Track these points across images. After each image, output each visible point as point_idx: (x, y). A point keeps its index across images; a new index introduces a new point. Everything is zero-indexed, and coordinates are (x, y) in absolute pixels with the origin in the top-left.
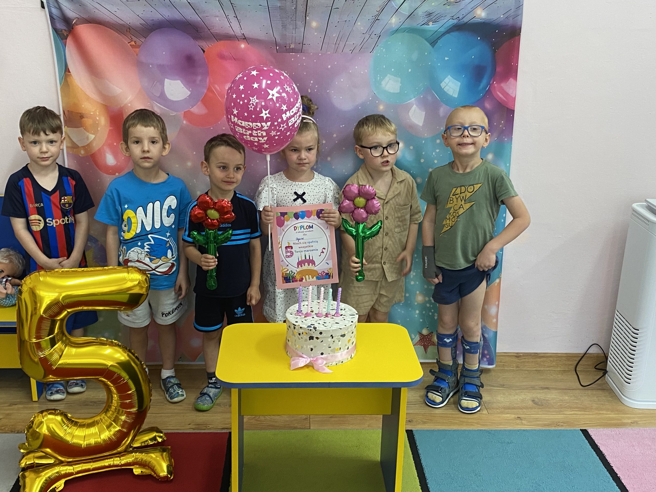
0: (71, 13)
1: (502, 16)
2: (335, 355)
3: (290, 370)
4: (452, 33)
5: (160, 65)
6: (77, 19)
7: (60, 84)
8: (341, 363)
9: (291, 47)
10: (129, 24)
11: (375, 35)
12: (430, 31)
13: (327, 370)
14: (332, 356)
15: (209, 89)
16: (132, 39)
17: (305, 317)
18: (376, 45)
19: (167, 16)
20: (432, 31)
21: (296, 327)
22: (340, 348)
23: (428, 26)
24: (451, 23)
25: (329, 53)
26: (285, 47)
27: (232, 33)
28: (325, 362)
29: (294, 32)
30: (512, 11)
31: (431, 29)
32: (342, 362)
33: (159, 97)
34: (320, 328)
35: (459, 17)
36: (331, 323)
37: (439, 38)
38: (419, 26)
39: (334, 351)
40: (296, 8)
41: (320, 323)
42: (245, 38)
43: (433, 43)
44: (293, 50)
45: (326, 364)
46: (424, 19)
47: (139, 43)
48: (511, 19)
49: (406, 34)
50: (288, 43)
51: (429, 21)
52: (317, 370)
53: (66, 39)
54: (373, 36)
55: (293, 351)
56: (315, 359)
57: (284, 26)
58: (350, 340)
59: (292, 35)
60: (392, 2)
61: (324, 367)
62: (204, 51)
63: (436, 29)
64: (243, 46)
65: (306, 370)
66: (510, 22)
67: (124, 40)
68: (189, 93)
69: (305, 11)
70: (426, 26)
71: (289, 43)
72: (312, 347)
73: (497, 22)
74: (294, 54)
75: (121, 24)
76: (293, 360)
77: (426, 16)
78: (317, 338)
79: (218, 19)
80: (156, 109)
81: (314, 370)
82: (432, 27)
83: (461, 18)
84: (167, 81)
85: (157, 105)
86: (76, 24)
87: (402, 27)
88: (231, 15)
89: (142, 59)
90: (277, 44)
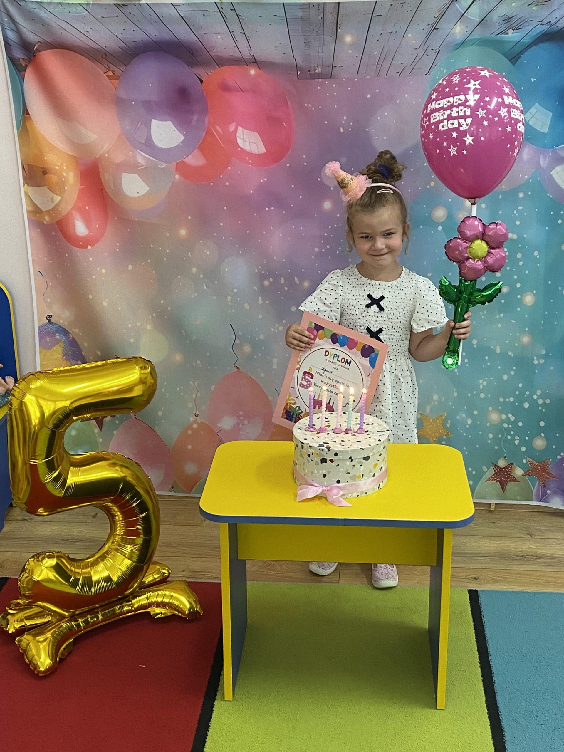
0: (31, 37)
2: (355, 484)
3: (296, 501)
4: (541, 45)
5: (146, 101)
6: (39, 43)
7: (18, 129)
8: (364, 495)
9: (317, 71)
10: (105, 48)
11: (432, 50)
12: (509, 42)
13: (344, 503)
14: (352, 485)
15: (209, 133)
16: (109, 67)
17: (318, 433)
18: (434, 64)
19: (154, 36)
20: (512, 42)
21: (305, 446)
22: (363, 475)
23: (507, 35)
24: (539, 31)
25: (369, 77)
26: (309, 71)
27: (238, 55)
28: (341, 493)
29: (321, 51)
31: (511, 40)
32: (366, 493)
33: (145, 144)
34: (336, 447)
35: (550, 22)
36: (351, 441)
37: (522, 52)
38: (494, 35)
39: (354, 478)
40: (323, 18)
41: (337, 440)
42: (255, 62)
43: (514, 59)
44: (319, 76)
45: (344, 495)
46: (500, 26)
47: (118, 72)
49: (475, 48)
50: (312, 65)
51: (508, 28)
52: (331, 503)
53: (25, 71)
54: (429, 52)
55: (302, 477)
56: (329, 488)
57: (307, 43)
58: (376, 464)
59: (318, 54)
60: (456, 4)
61: (341, 499)
62: (202, 82)
63: (517, 39)
64: (253, 72)
65: (317, 502)
67: (98, 69)
68: (183, 138)
69: (336, 21)
70: (503, 35)
71: (314, 66)
72: (324, 472)
74: (320, 80)
75: (94, 48)
76: (301, 489)
77: (504, 22)
78: (332, 461)
79: (219, 37)
80: (140, 160)
81: (327, 503)
82: (512, 36)
83: (553, 22)
84: (154, 122)
85: (142, 155)
86: (38, 50)
87: (470, 38)
88: (237, 30)
89: (122, 94)
90: (297, 68)
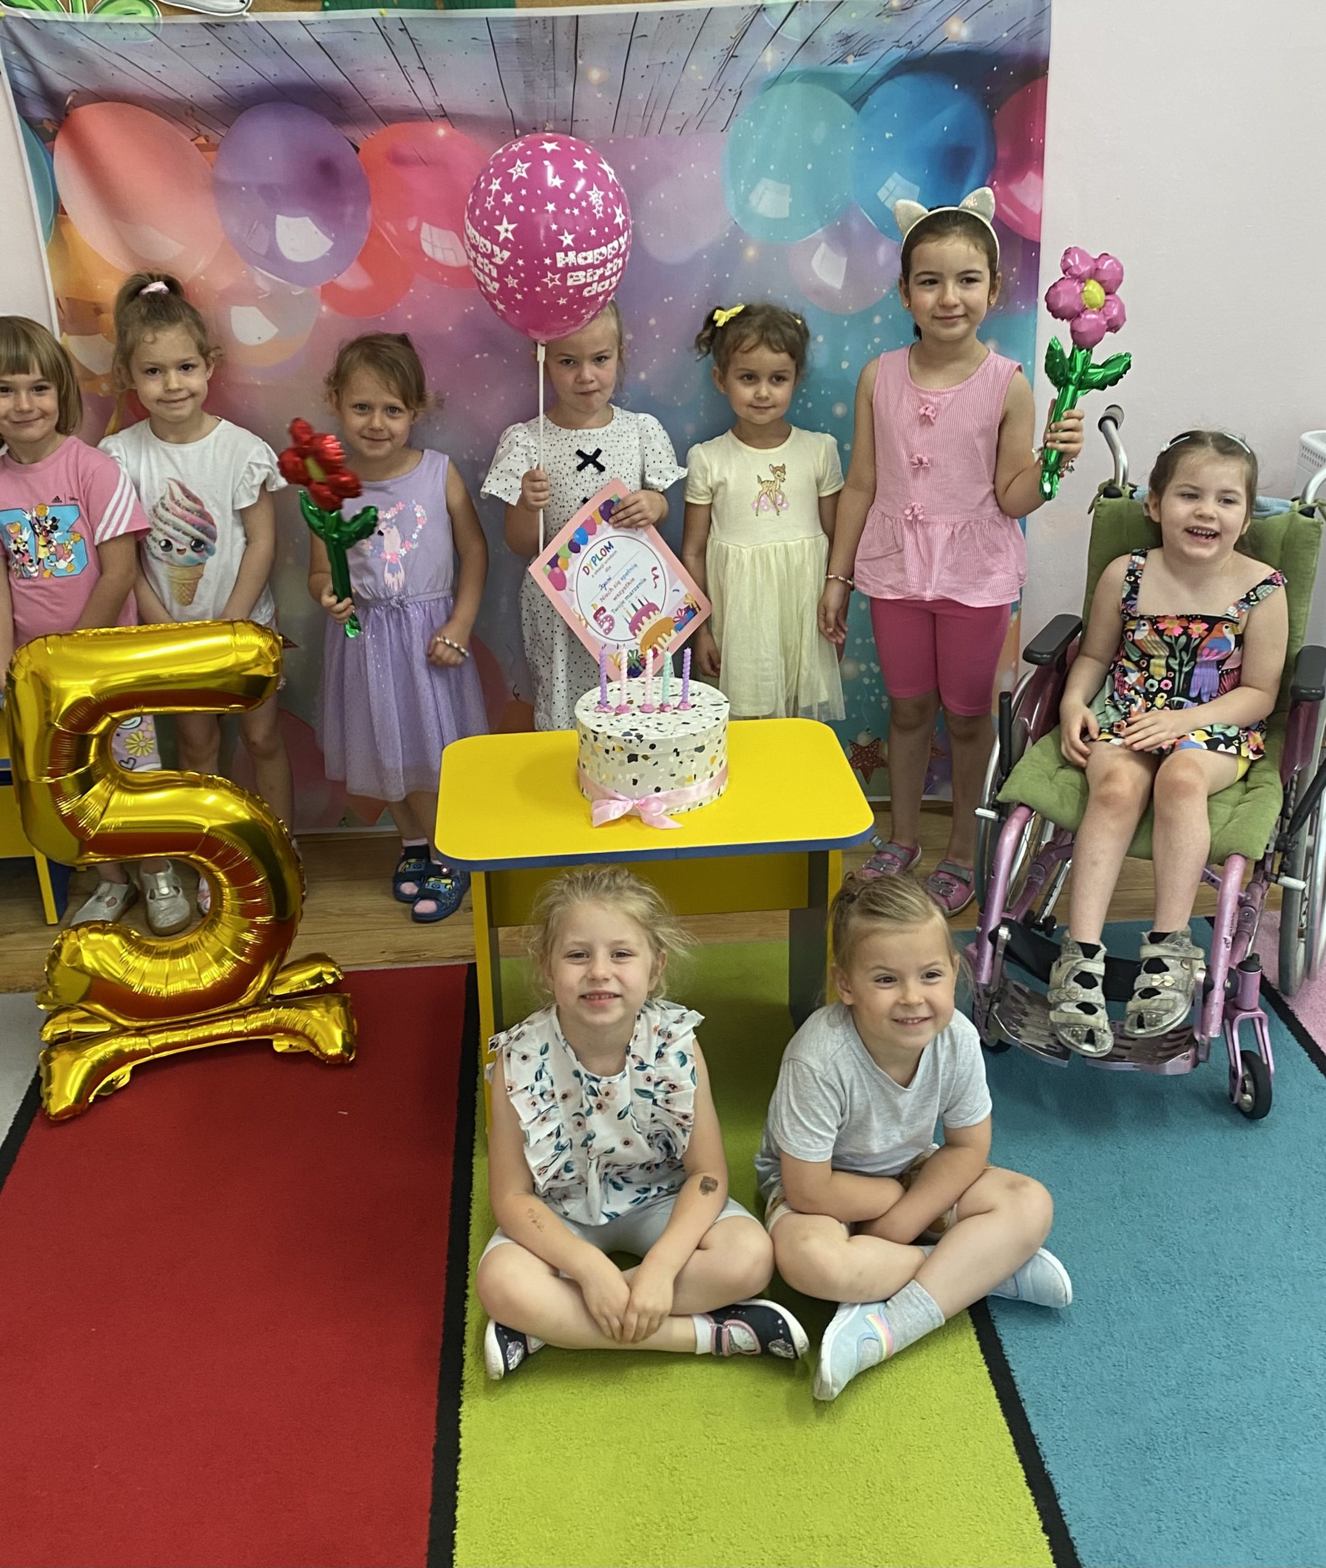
0: (60, 83)
1: (1005, 35)
2: (684, 791)
3: (592, 827)
4: (897, 79)
5: (264, 186)
6: (75, 93)
7: (46, 240)
8: (698, 807)
10: (190, 98)
11: (730, 90)
12: (851, 75)
13: (670, 823)
14: (679, 794)
15: (374, 234)
16: (199, 131)
17: (617, 714)
18: (735, 113)
19: (272, 76)
20: (854, 75)
21: (600, 737)
22: (695, 776)
23: (845, 65)
24: (894, 58)
25: (631, 137)
26: (534, 128)
27: (415, 104)
28: (665, 807)
29: (551, 95)
30: (1026, 22)
31: (853, 71)
32: (701, 804)
33: (266, 257)
34: (651, 736)
35: (911, 42)
36: (673, 724)
37: (870, 91)
38: (825, 65)
39: (682, 782)
40: (553, 42)
41: (650, 724)
42: (444, 115)
43: (858, 102)
45: (667, 810)
46: (834, 51)
47: (215, 138)
48: (1024, 40)
49: (796, 86)
50: (539, 119)
51: (846, 54)
52: (650, 825)
53: (54, 140)
54: (725, 93)
55: (596, 788)
56: (643, 801)
57: (529, 83)
58: (714, 758)
59: (548, 100)
60: (765, 16)
61: (664, 817)
62: (357, 150)
63: (861, 71)
64: (441, 132)
65: (626, 825)
66: (1023, 47)
67: (181, 134)
68: (331, 244)
69: (573, 46)
70: (840, 65)
71: (542, 120)
72: (634, 776)
73: (994, 49)
75: (172, 100)
76: (597, 807)
77: (841, 43)
78: (645, 757)
79: (383, 75)
80: (260, 283)
81: (642, 826)
82: (853, 66)
83: (915, 43)
84: (280, 219)
85: (262, 274)
86: (73, 105)
87: (788, 70)
88: (413, 65)
89: (225, 175)
90: (514, 124)
